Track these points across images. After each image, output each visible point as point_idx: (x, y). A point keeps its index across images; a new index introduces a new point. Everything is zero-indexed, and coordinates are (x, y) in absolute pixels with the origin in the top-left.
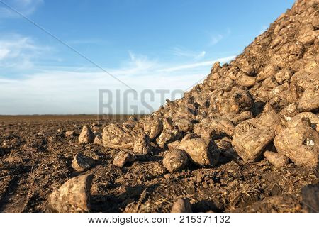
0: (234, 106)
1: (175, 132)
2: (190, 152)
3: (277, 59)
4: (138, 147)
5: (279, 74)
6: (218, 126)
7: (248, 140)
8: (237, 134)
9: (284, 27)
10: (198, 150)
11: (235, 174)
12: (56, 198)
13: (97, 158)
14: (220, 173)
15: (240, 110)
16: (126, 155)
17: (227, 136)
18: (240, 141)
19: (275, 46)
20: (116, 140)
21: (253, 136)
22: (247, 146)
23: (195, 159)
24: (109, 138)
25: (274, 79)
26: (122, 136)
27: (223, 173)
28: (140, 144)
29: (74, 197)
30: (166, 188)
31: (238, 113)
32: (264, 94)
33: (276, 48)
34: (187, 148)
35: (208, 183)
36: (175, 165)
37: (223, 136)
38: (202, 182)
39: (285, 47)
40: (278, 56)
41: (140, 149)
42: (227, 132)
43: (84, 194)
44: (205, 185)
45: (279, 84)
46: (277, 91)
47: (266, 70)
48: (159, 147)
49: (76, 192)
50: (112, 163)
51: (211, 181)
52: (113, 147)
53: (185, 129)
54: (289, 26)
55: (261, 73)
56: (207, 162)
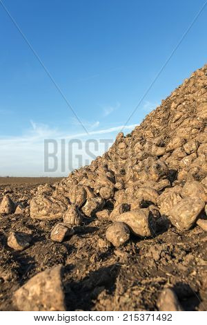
0: (154, 175)
1: (99, 200)
2: (131, 224)
3: (182, 132)
4: (70, 218)
5: (187, 145)
6: (145, 195)
7: (183, 210)
8: (165, 203)
9: (180, 104)
10: (139, 222)
11: (185, 247)
12: (24, 298)
13: (30, 232)
14: (172, 247)
15: (159, 179)
16: (65, 230)
17: (153, 204)
18: (176, 211)
19: (177, 120)
20: (44, 212)
21: (187, 206)
22: (183, 216)
23: (137, 231)
24: (38, 209)
25: (183, 150)
26: (50, 207)
27: (174, 247)
28: (71, 215)
29: (49, 297)
30: (128, 269)
31: (158, 181)
32: (174, 163)
33: (178, 123)
34: (128, 220)
35: (167, 260)
36: (121, 240)
37: (150, 204)
38: (160, 259)
39: (186, 122)
40: (183, 129)
41: (72, 220)
42: (153, 200)
43: (61, 292)
44: (165, 263)
45: (188, 155)
46: (187, 160)
47: (174, 142)
48: (86, 216)
49: (51, 290)
50: (49, 238)
51: (168, 257)
52: (41, 218)
53: (107, 196)
54: (184, 104)
55: (170, 144)
56: (149, 233)
